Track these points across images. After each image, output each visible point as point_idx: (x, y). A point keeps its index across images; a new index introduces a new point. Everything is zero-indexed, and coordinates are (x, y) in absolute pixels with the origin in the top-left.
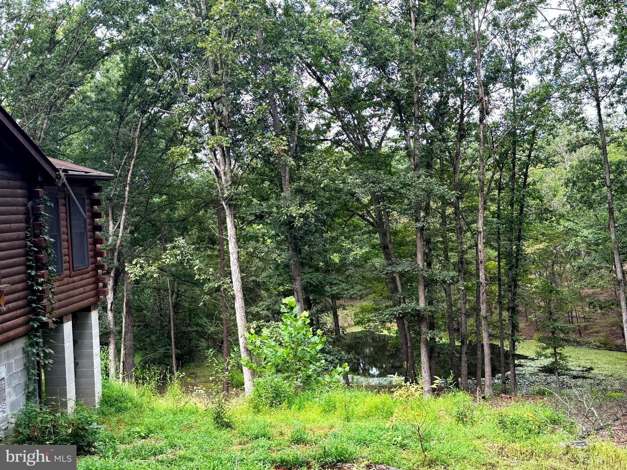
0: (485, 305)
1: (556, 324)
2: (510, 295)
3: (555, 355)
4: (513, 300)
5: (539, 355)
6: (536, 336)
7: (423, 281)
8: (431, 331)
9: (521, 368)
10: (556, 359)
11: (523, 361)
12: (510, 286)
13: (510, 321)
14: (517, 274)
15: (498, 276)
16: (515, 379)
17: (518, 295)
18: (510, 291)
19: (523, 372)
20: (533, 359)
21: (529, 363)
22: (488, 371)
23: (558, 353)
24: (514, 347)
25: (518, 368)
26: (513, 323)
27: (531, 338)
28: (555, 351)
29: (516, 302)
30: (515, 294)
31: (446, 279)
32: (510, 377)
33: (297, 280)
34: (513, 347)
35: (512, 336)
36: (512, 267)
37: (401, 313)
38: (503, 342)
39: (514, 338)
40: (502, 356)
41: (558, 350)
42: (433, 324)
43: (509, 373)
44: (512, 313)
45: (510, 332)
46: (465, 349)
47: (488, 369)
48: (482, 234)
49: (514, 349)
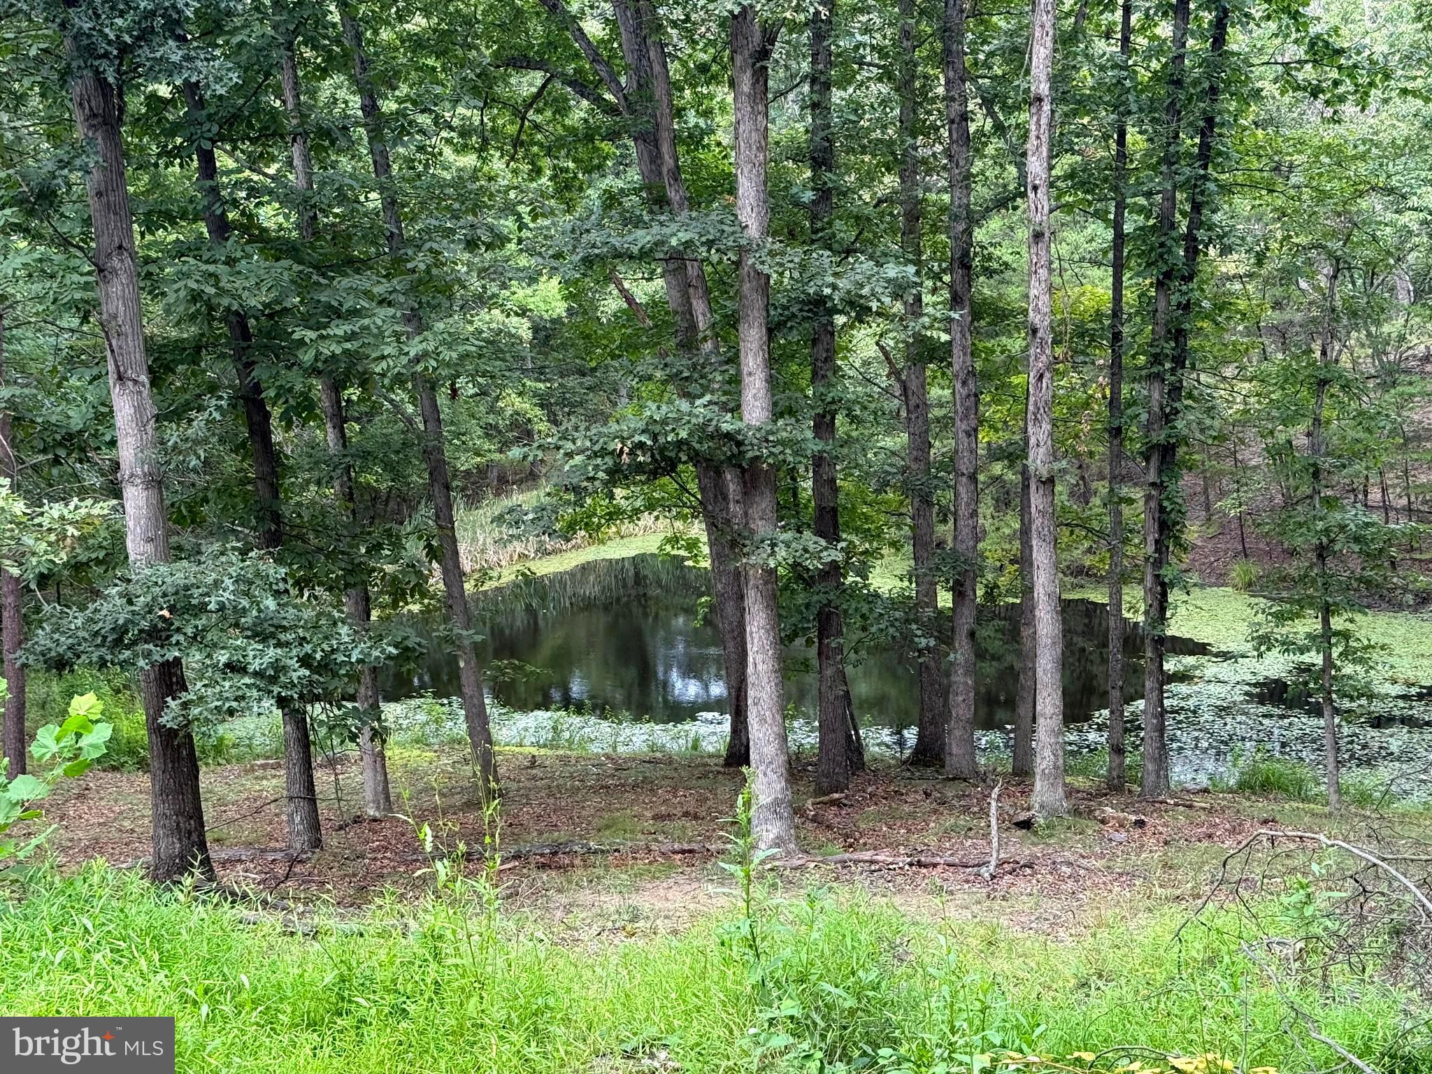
0: (1046, 427)
1: (1336, 517)
2: (1156, 395)
3: (1325, 638)
4: (1168, 417)
5: (1264, 642)
6: (1237, 571)
7: (760, 304)
8: (788, 536)
9: (1183, 689)
10: (1328, 658)
11: (1190, 660)
12: (1156, 359)
13: (1153, 504)
14: (1186, 307)
15: (1113, 326)
16: (1161, 729)
17: (1190, 396)
18: (1159, 377)
19: (1191, 703)
20: (1226, 656)
21: (1212, 669)
22: (1049, 710)
23: (1337, 634)
24: (1163, 610)
25: (1174, 687)
26: (1162, 509)
27: (1220, 579)
28: (1326, 622)
29: (1180, 424)
30: (1175, 391)
31: (865, 291)
32: (1142, 721)
33: (114, 272)
34: (1160, 608)
35: (1158, 563)
36: (1168, 275)
37: (641, 445)
38: (1119, 592)
39: (1168, 573)
40: (1114, 645)
41: (1337, 623)
42: (834, 511)
43: (1141, 704)
44: (1160, 472)
45: (1150, 549)
46: (966, 621)
47: (1048, 703)
48: (1046, 107)
49: (1162, 618)
